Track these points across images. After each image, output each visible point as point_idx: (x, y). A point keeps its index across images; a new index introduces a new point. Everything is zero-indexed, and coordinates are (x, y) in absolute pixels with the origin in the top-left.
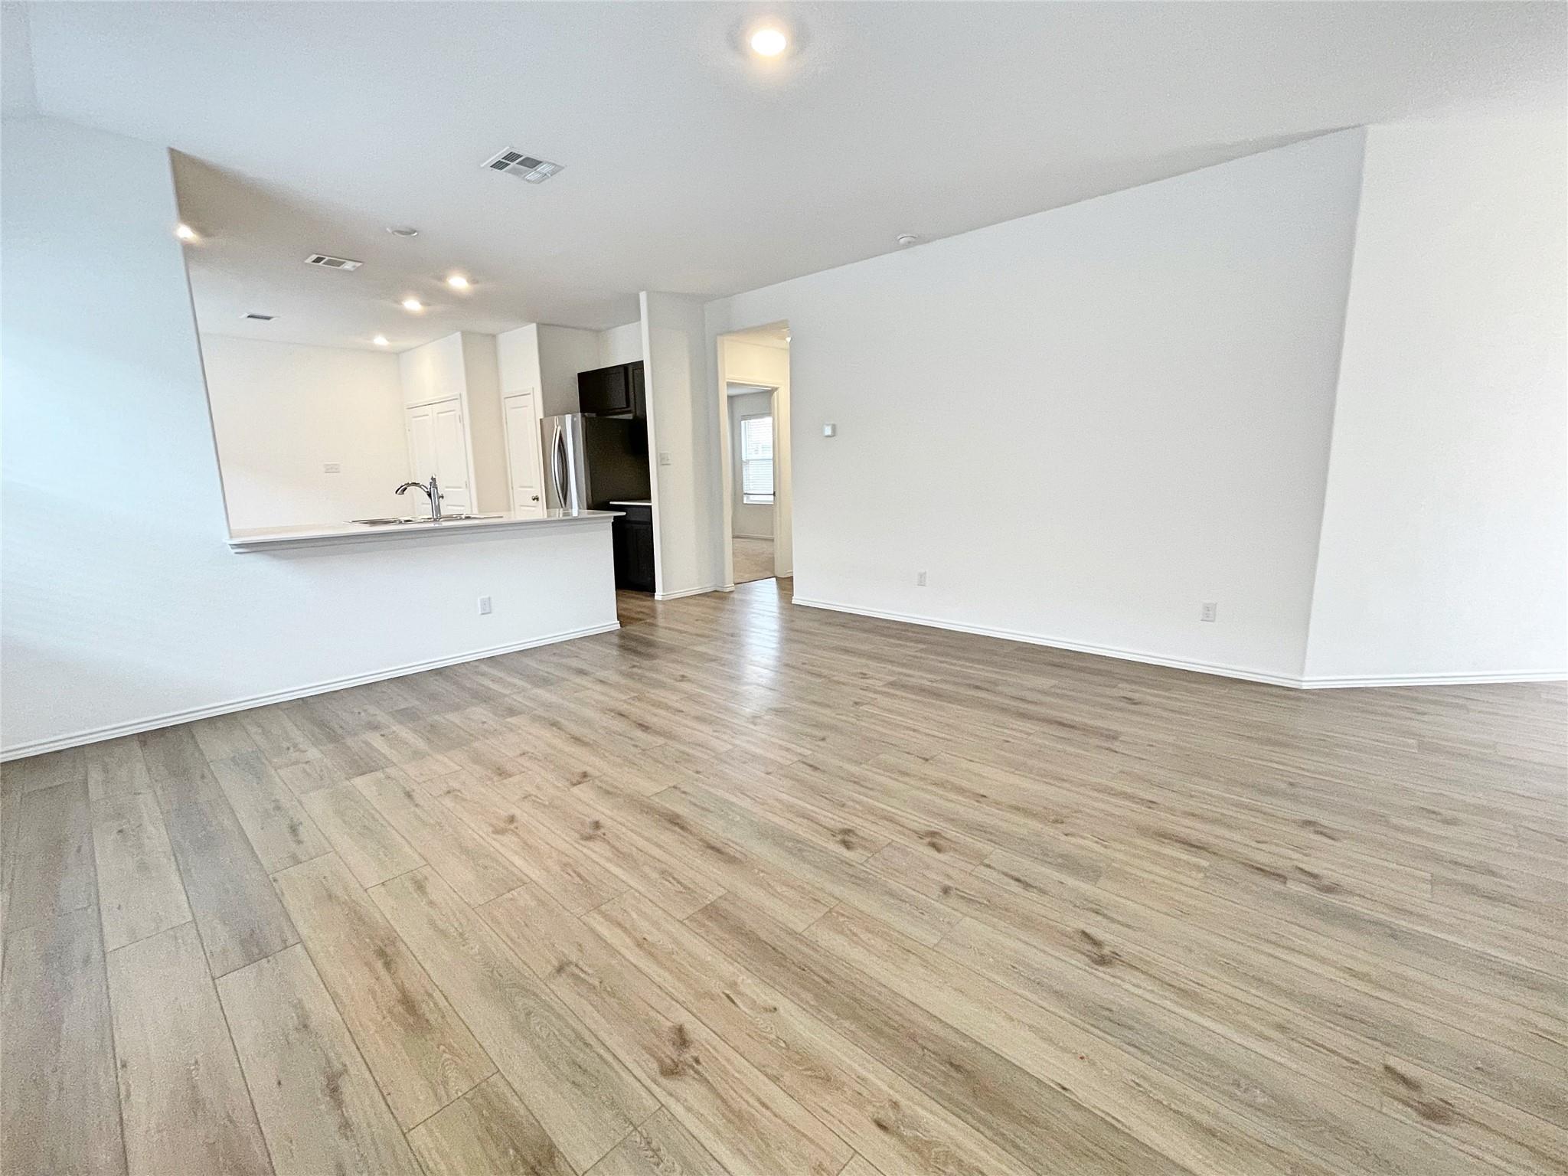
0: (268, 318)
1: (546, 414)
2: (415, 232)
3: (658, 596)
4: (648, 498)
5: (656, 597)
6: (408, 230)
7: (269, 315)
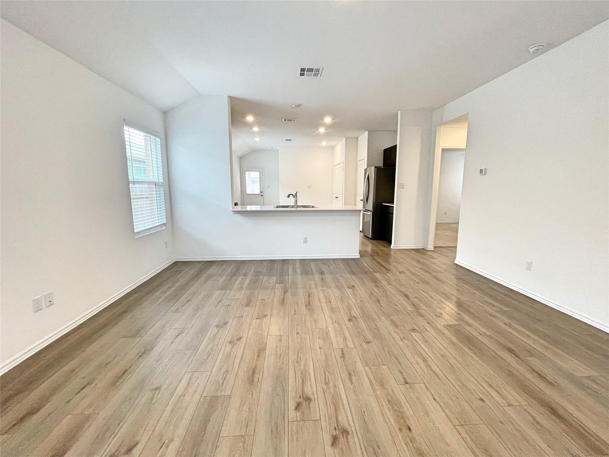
0: (291, 140)
1: (368, 166)
2: (301, 105)
3: (392, 246)
4: (393, 203)
5: (392, 247)
6: (298, 105)
7: (290, 139)
